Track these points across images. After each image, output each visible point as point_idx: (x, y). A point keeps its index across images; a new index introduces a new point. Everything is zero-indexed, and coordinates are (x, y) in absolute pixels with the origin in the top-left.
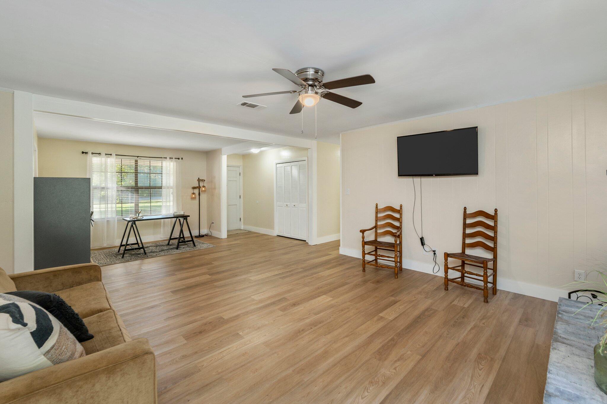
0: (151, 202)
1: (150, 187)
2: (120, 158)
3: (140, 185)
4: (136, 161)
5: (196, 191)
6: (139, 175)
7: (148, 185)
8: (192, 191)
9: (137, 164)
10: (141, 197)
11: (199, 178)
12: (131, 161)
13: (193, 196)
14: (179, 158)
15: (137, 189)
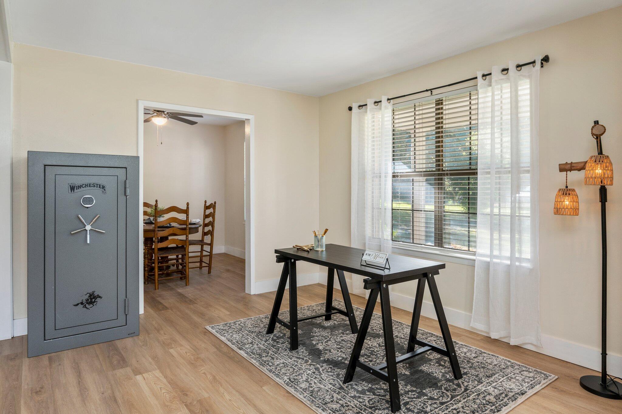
10: (447, 197)
11: (597, 121)
13: (567, 202)
14: (534, 62)
15: (439, 175)
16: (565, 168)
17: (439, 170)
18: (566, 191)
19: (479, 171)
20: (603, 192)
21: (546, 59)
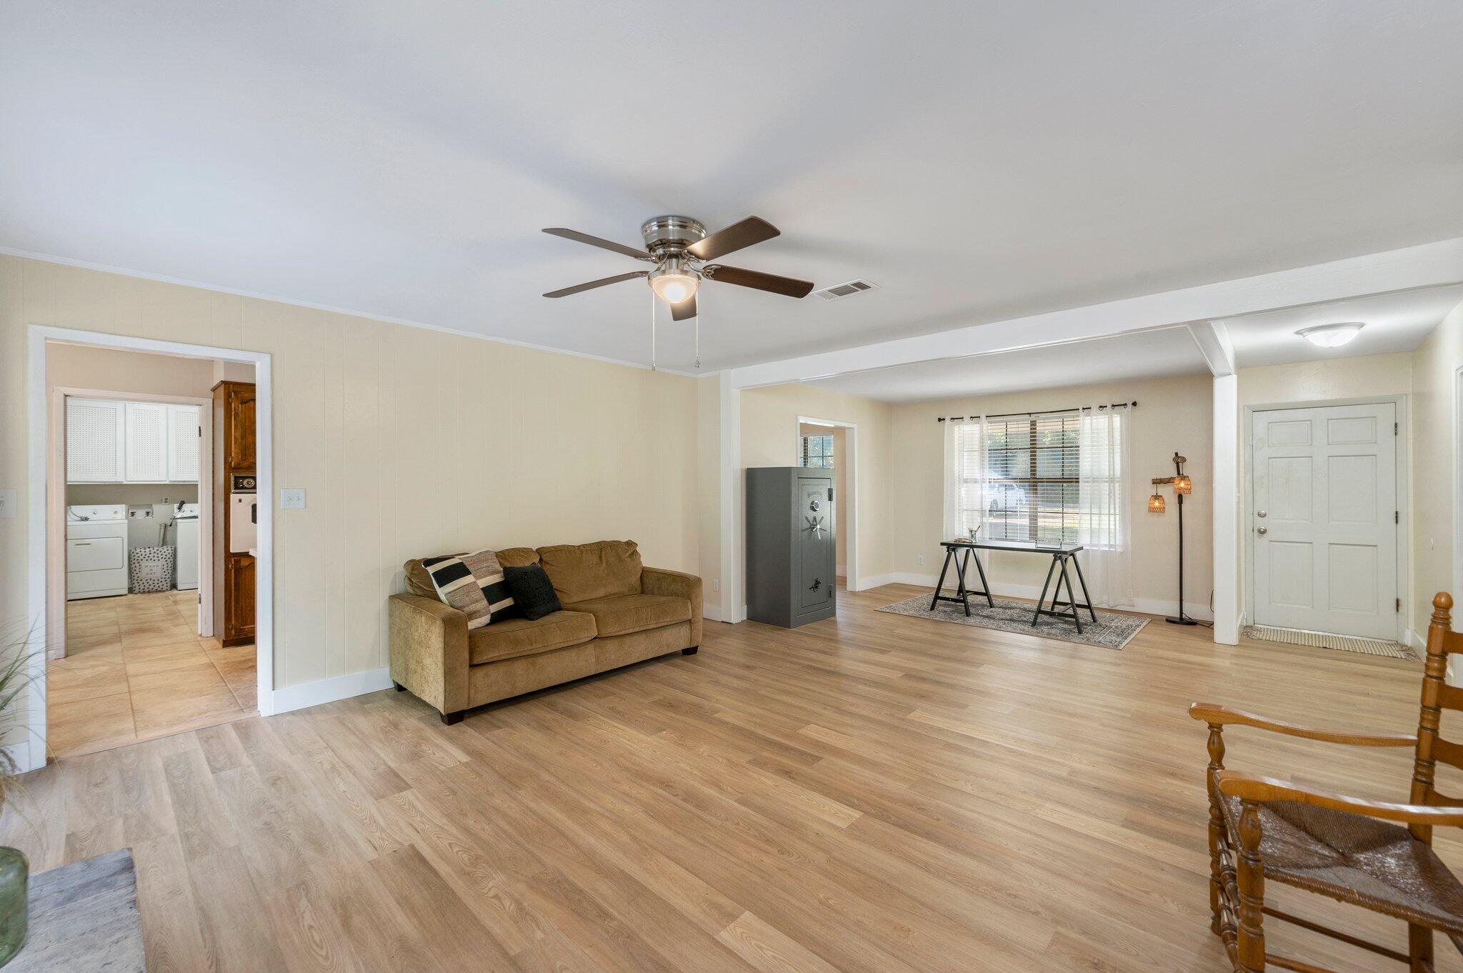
0: (1063, 513)
1: (1063, 478)
2: (1002, 422)
3: (1041, 473)
4: (1033, 424)
5: (1167, 492)
6: (1039, 453)
7: (1059, 474)
8: (1152, 490)
9: (1035, 429)
10: (1043, 501)
11: (1177, 454)
12: (1020, 426)
13: (1157, 504)
14: (1125, 405)
15: (1034, 482)
16: (1157, 482)
17: (1034, 478)
18: (1157, 497)
19: (1080, 480)
20: (1180, 498)
21: (1134, 404)
